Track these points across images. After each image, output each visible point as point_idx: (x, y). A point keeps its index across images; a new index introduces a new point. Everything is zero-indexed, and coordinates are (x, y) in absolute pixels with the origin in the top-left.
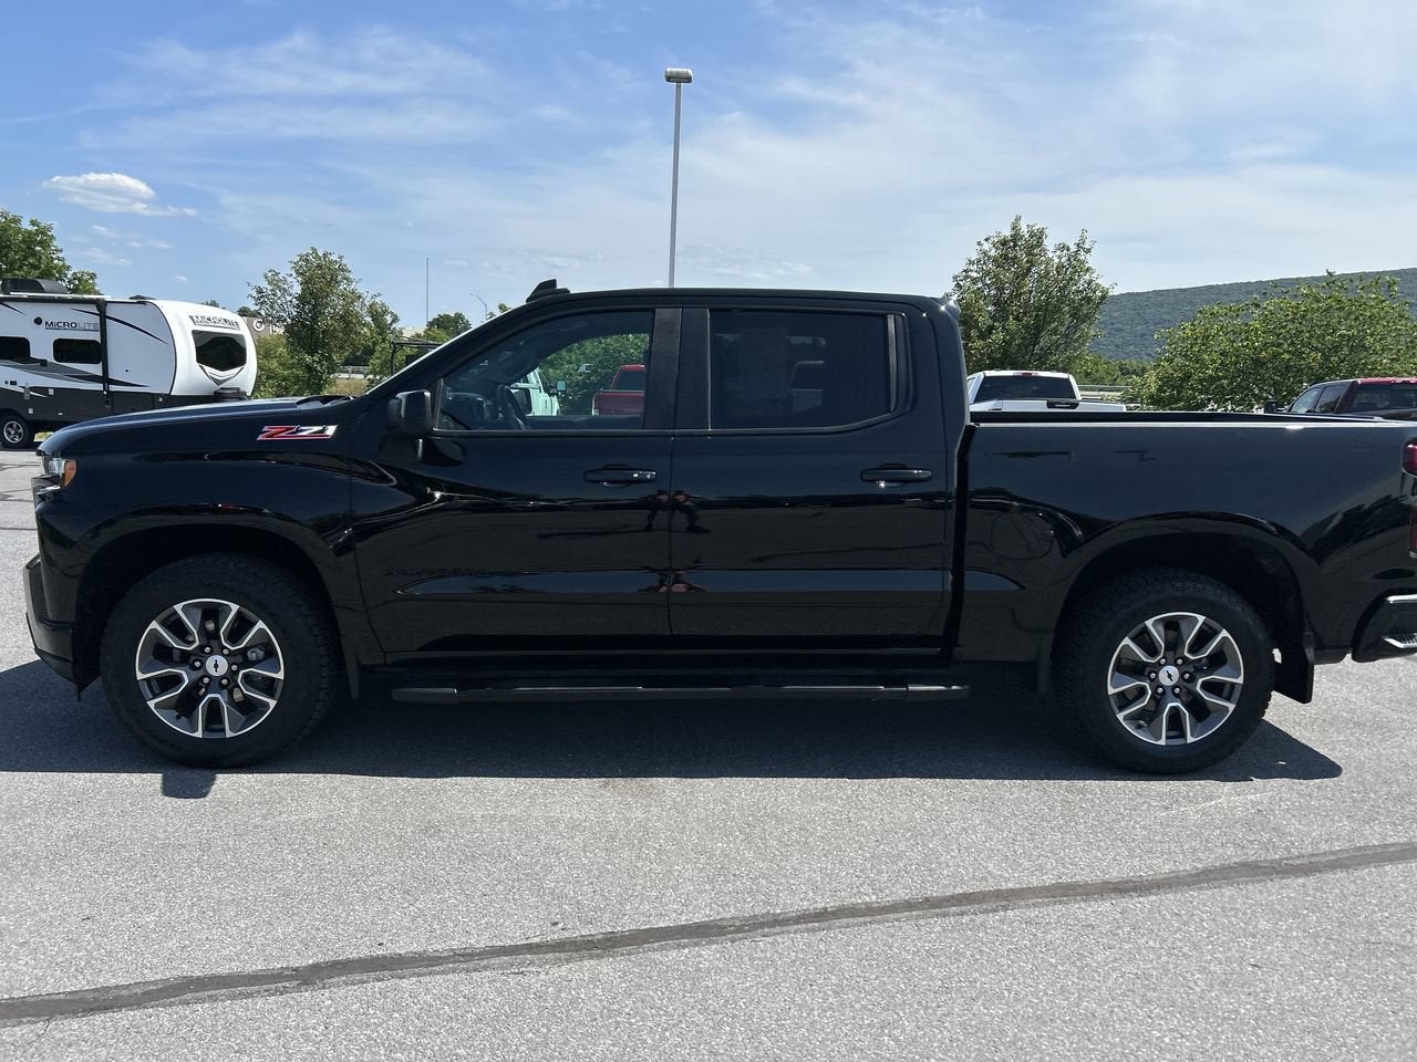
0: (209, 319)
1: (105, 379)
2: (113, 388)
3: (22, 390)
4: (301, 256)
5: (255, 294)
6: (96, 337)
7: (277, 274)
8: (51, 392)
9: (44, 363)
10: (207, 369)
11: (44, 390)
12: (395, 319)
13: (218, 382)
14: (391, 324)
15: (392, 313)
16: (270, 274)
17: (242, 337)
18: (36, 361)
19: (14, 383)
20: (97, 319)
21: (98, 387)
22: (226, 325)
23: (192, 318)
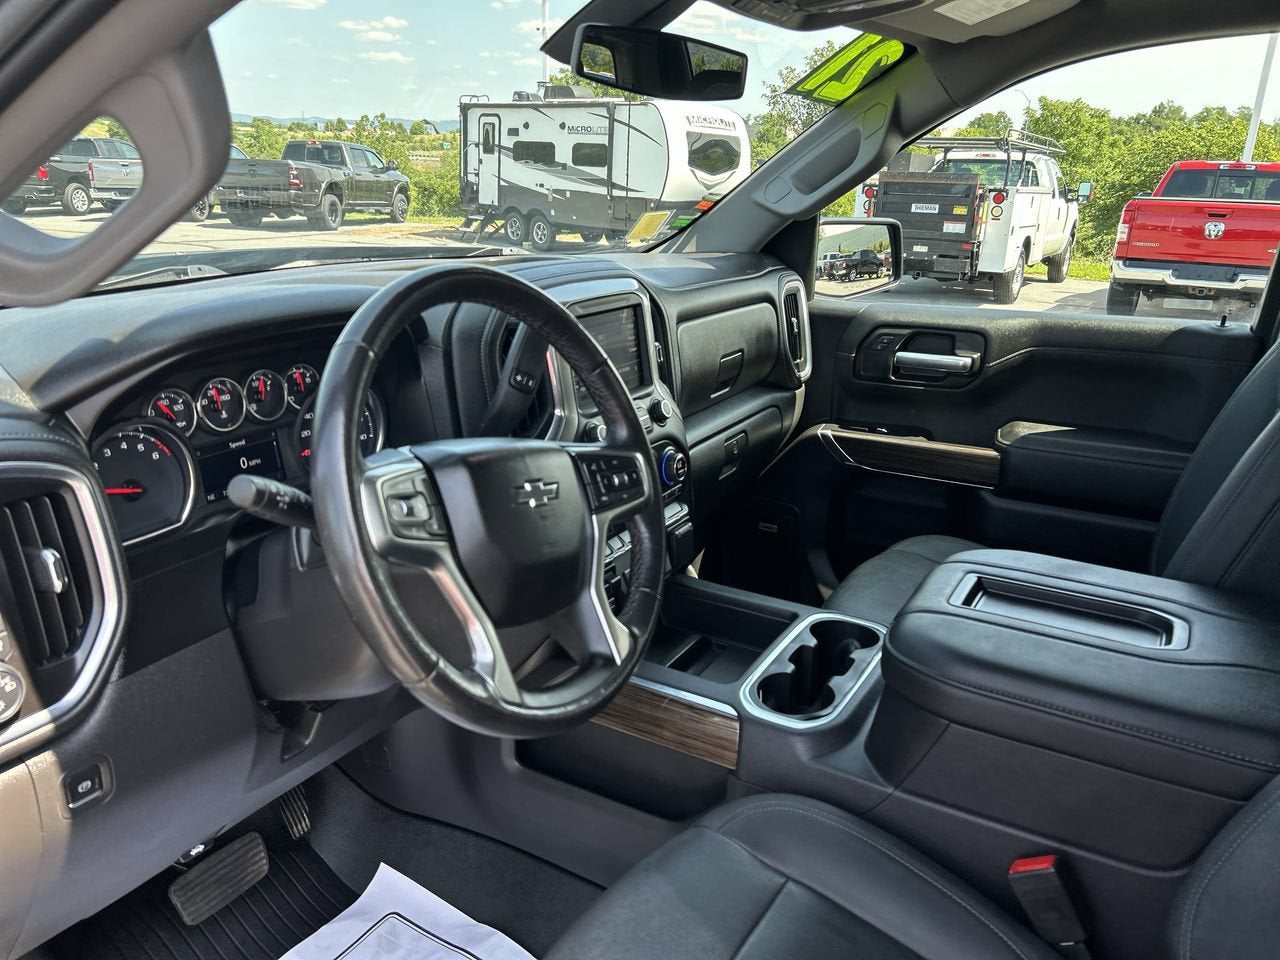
0: (705, 119)
1: (610, 184)
2: (616, 193)
3: (546, 192)
4: (816, 51)
5: (769, 94)
6: (604, 140)
7: (793, 71)
8: (568, 194)
9: (564, 166)
10: (698, 172)
11: (561, 192)
13: (708, 187)
16: (785, 72)
17: (737, 140)
18: (559, 164)
19: (542, 185)
20: (606, 123)
21: (603, 190)
22: (722, 126)
23: (688, 118)
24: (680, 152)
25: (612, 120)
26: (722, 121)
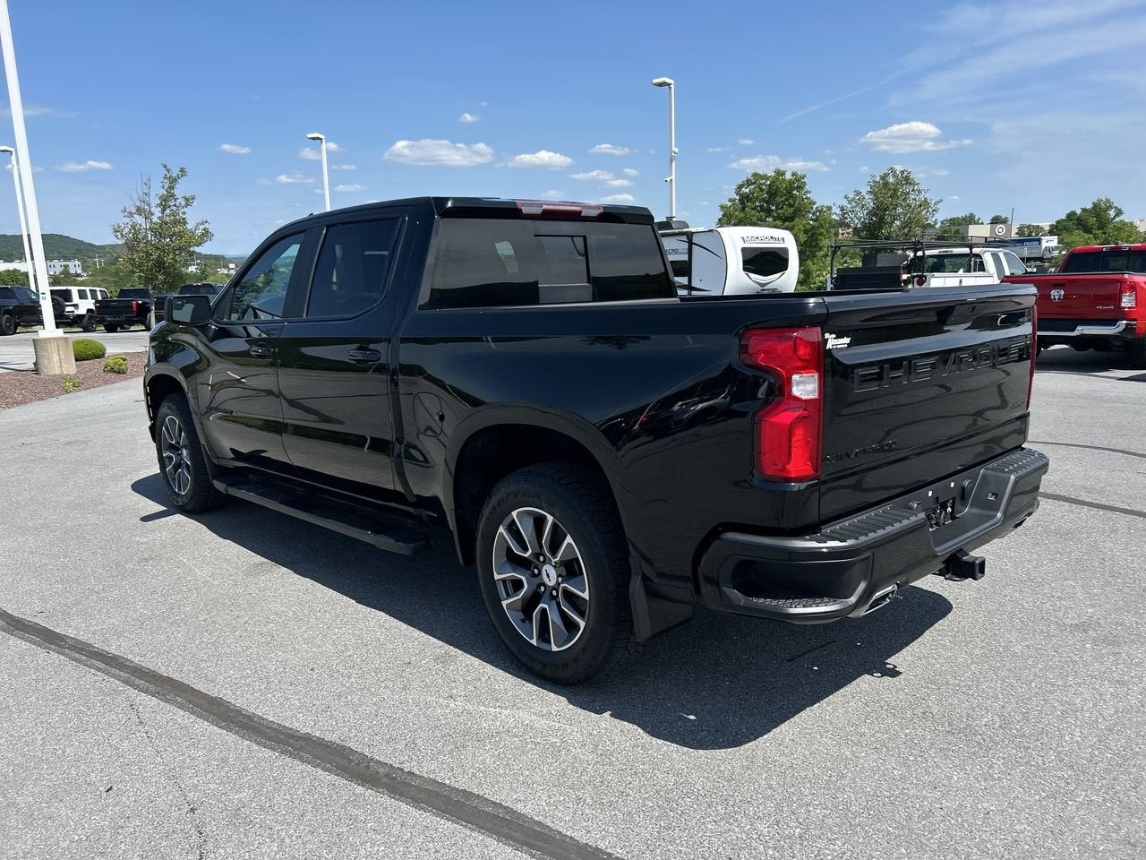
0: (757, 238)
1: (690, 287)
2: (694, 293)
6: (685, 258)
10: (752, 275)
12: (1119, 212)
13: (762, 285)
14: (1113, 219)
15: (1116, 208)
17: (786, 250)
20: (686, 245)
21: (685, 291)
22: (772, 241)
23: (743, 238)
24: (735, 261)
25: (691, 243)
26: (772, 238)
